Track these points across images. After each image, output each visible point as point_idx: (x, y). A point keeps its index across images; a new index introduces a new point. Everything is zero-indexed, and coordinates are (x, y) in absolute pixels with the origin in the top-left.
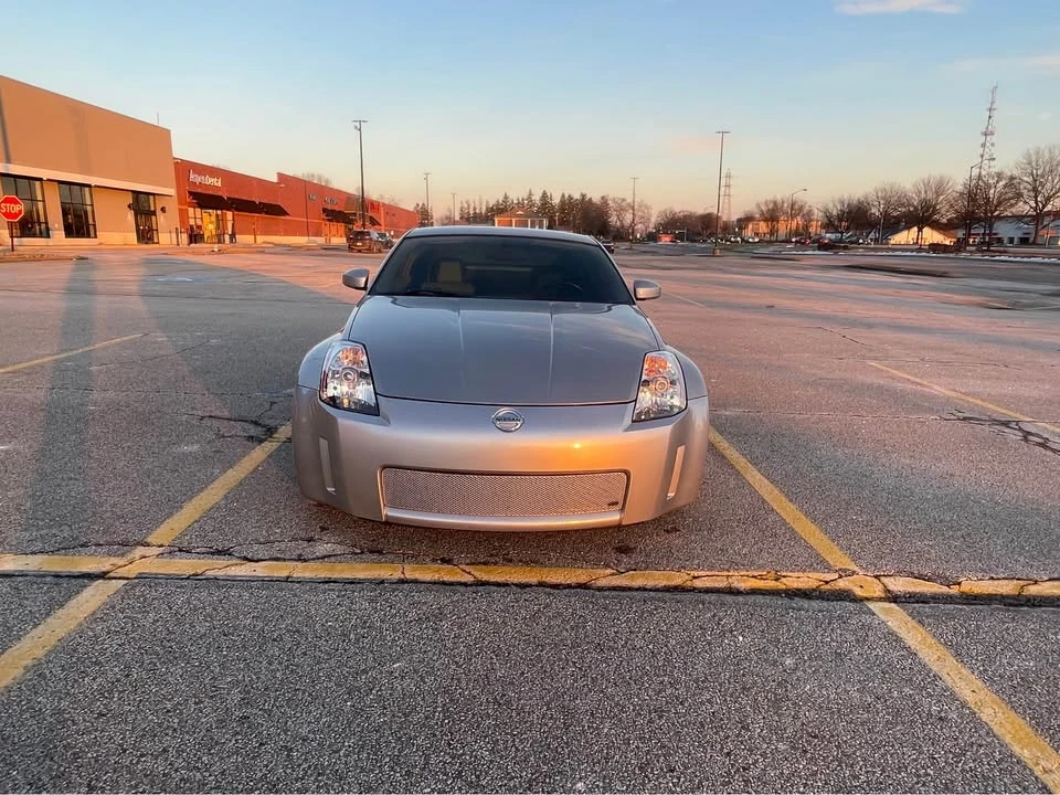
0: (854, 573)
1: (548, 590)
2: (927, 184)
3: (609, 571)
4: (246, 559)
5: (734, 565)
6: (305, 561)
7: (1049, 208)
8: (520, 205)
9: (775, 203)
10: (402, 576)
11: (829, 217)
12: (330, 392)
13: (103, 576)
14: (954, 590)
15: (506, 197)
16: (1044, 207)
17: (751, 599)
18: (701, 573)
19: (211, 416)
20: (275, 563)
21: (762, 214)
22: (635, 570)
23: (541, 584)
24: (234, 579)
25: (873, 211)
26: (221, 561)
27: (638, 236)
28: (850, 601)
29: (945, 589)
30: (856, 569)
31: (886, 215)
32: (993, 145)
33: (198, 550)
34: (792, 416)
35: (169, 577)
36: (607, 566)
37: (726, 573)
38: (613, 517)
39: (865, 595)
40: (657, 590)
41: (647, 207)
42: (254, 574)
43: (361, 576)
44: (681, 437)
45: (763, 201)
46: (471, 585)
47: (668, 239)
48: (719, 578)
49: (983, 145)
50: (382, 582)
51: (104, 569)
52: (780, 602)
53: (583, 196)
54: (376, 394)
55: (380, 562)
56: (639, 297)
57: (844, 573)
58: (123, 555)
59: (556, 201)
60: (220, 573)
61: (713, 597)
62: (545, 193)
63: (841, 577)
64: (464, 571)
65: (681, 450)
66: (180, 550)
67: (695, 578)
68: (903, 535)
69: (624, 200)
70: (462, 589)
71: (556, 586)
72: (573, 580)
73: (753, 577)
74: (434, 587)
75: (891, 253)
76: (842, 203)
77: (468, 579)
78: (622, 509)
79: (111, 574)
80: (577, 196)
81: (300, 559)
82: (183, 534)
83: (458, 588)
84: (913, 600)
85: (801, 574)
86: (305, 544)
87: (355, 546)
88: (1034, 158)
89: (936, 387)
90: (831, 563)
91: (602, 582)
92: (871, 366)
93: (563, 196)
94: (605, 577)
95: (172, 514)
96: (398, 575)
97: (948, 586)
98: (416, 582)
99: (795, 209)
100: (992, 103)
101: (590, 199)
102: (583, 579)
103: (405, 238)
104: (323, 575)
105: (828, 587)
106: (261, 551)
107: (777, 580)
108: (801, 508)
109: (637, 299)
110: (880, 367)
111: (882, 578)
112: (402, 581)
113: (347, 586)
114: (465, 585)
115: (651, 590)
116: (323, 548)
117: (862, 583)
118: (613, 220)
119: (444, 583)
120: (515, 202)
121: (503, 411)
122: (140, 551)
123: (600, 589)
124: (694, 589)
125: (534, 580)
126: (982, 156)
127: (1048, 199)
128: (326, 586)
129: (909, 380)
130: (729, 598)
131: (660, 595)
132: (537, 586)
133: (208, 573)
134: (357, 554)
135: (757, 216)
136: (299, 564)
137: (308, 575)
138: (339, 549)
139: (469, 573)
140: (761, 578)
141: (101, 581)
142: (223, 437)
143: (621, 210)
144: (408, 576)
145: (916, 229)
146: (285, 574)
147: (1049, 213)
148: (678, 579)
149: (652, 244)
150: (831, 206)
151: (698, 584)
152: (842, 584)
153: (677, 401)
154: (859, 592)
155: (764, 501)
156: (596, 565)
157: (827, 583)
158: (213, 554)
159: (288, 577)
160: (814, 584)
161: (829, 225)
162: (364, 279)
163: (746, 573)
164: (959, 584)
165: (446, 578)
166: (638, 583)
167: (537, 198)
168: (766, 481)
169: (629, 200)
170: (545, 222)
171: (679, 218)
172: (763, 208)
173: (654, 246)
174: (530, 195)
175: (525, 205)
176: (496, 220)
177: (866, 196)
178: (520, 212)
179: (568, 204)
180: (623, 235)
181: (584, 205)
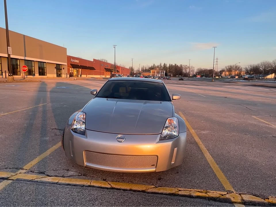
0: (232, 192)
1: (132, 192)
3: (153, 186)
4: (48, 176)
5: (193, 187)
6: (64, 177)
9: (231, 66)
10: (90, 184)
11: (247, 70)
12: (75, 127)
13: (7, 179)
14: (266, 201)
15: (154, 65)
17: (196, 200)
18: (182, 189)
19: (55, 129)
20: (56, 177)
21: (227, 69)
22: (161, 186)
23: (131, 190)
24: (42, 182)
25: (261, 69)
26: (41, 176)
27: (191, 76)
28: (229, 203)
29: (263, 200)
30: (234, 191)
31: (264, 70)
33: (36, 172)
34: (224, 134)
35: (25, 180)
36: (153, 185)
37: (190, 190)
38: (153, 170)
39: (234, 201)
40: (166, 194)
41: (193, 67)
42: (49, 181)
43: (78, 183)
44: (176, 145)
45: (227, 66)
46: (109, 189)
47: (199, 76)
48: (188, 191)
50: (84, 186)
51: (8, 177)
52: (205, 202)
53: (176, 65)
54: (85, 128)
55: (85, 179)
56: (174, 99)
57: (229, 192)
58: (15, 172)
59: (168, 66)
60: (39, 180)
61: (183, 198)
62: (165, 64)
63: (228, 193)
64: (108, 183)
65: (176, 149)
66: (31, 172)
67: (180, 190)
68: (252, 179)
69: (187, 66)
70: (106, 190)
71: (135, 191)
72: (140, 189)
73: (199, 192)
74: (98, 189)
75: (266, 81)
76: (251, 66)
77: (109, 186)
78: (156, 167)
79: (10, 178)
80: (174, 64)
81: (63, 177)
82: (34, 166)
83: (105, 189)
84: (251, 204)
85: (214, 192)
86: (66, 171)
87: (79, 173)
89: (273, 126)
90: (225, 188)
91: (150, 191)
92: (253, 118)
93: (170, 64)
94: (151, 189)
95: (33, 159)
96: (89, 184)
97: (264, 199)
98: (93, 186)
99: (237, 68)
101: (177, 65)
102: (144, 189)
103: (108, 81)
104: (67, 182)
105: (222, 197)
106: (52, 173)
107: (206, 193)
108: (220, 167)
109: (173, 99)
110: (256, 118)
111: (242, 195)
112: (89, 186)
113: (73, 187)
114: (107, 188)
115: (164, 194)
116: (71, 173)
117: (235, 197)
118: (184, 71)
119: (102, 188)
120: (157, 66)
121: (119, 136)
122: (21, 171)
123: (148, 193)
124: (178, 195)
125: (128, 188)
128: (67, 186)
129: (264, 123)
130: (189, 199)
131: (166, 196)
132: (129, 190)
133: (36, 179)
134: (79, 176)
136: (62, 178)
137: (63, 182)
138: (75, 174)
139: (110, 184)
140: (201, 192)
141: (6, 180)
142: (56, 135)
143: (186, 68)
144: (92, 184)
145: (274, 74)
146: (56, 181)
148: (174, 191)
150: (247, 67)
151: (180, 193)
152: (228, 196)
153: (175, 134)
154: (233, 200)
155: (208, 164)
156: (149, 184)
157: (223, 195)
158: (39, 173)
159: (57, 182)
160: (218, 195)
161: (247, 72)
162: (96, 92)
163: (196, 190)
164: (268, 199)
165: (103, 186)
166: (161, 191)
167: (162, 65)
168: (211, 156)
169: (188, 65)
170: (165, 72)
171: (203, 71)
172: (228, 68)
173: (195, 79)
174: (161, 64)
175: (159, 67)
176: (151, 71)
177: (258, 64)
178: (158, 69)
179: (171, 67)
180: (186, 75)
181: (176, 67)
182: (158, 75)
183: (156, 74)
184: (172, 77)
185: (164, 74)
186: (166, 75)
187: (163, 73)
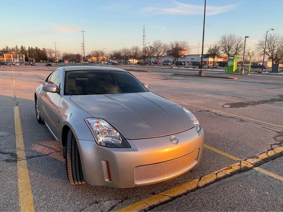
2: (134, 48)
3: (197, 180)
7: (160, 55)
8: (13, 50)
9: (96, 52)
10: (148, 205)
11: (111, 56)
15: (7, 47)
16: (159, 54)
21: (93, 55)
22: (202, 177)
23: (189, 192)
25: (122, 54)
27: (57, 61)
29: (258, 160)
30: (240, 159)
31: (125, 56)
32: (145, 39)
36: (195, 178)
39: (250, 166)
41: (59, 52)
45: (93, 51)
46: (172, 200)
47: (67, 62)
48: (221, 172)
49: (143, 39)
52: (241, 175)
53: (37, 48)
59: (27, 49)
62: (22, 47)
63: (240, 163)
64: (163, 195)
67: (216, 174)
69: (51, 49)
71: (192, 191)
72: (194, 187)
73: (226, 169)
76: (114, 52)
77: (168, 198)
80: (34, 48)
83: (170, 203)
84: (258, 165)
85: (233, 165)
86: (97, 205)
88: (156, 43)
90: (234, 159)
91: (201, 184)
93: (29, 47)
94: (199, 182)
96: (146, 206)
99: (103, 54)
100: (144, 29)
101: (39, 49)
107: (231, 168)
111: (246, 160)
112: (151, 208)
116: (106, 204)
117: (246, 164)
118: (48, 56)
119: (164, 203)
120: (11, 49)
123: (203, 187)
124: (221, 178)
125: (185, 191)
126: (143, 42)
127: (159, 53)
130: (231, 178)
131: (217, 183)
134: (121, 202)
135: (92, 55)
138: (114, 203)
139: (165, 195)
140: (228, 169)
143: (51, 53)
144: (150, 204)
145: (133, 59)
147: (160, 56)
148: (214, 176)
149: (62, 63)
150: (111, 53)
151: (219, 176)
152: (243, 165)
154: (248, 166)
156: (192, 179)
164: (258, 157)
165: (162, 200)
167: (19, 48)
169: (53, 49)
170: (24, 56)
171: (69, 55)
172: (93, 53)
173: (63, 64)
174: (17, 47)
175: (15, 50)
176: (5, 55)
177: (120, 51)
178: (14, 53)
179: (31, 50)
180: (52, 60)
181: (37, 51)
182: (15, 60)
183: (12, 59)
184: (35, 62)
185: (24, 59)
186: (26, 59)
187: (23, 57)
